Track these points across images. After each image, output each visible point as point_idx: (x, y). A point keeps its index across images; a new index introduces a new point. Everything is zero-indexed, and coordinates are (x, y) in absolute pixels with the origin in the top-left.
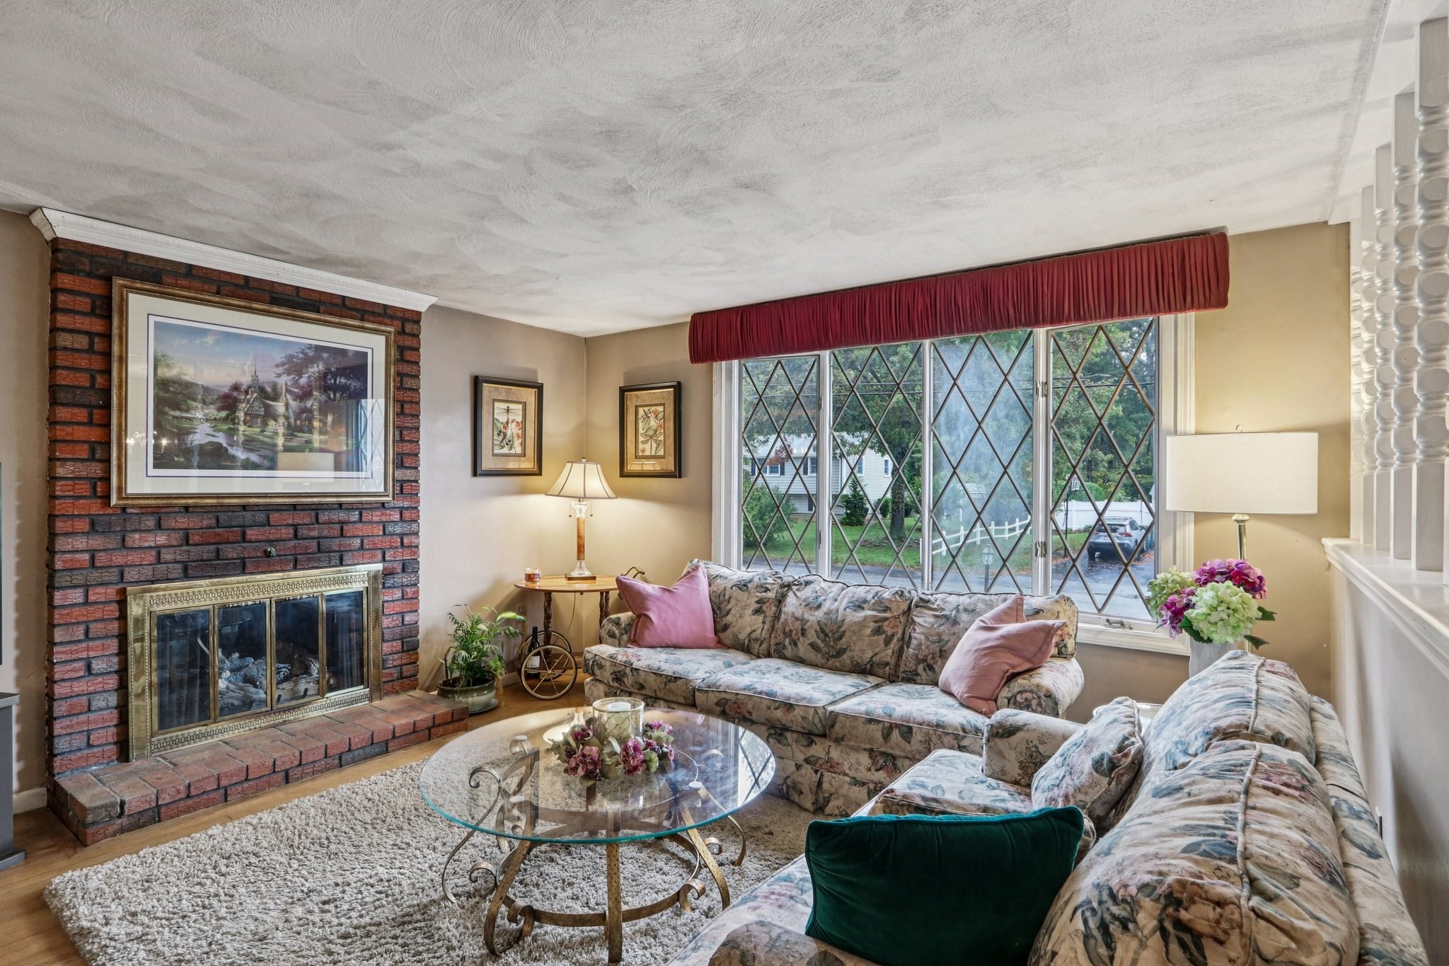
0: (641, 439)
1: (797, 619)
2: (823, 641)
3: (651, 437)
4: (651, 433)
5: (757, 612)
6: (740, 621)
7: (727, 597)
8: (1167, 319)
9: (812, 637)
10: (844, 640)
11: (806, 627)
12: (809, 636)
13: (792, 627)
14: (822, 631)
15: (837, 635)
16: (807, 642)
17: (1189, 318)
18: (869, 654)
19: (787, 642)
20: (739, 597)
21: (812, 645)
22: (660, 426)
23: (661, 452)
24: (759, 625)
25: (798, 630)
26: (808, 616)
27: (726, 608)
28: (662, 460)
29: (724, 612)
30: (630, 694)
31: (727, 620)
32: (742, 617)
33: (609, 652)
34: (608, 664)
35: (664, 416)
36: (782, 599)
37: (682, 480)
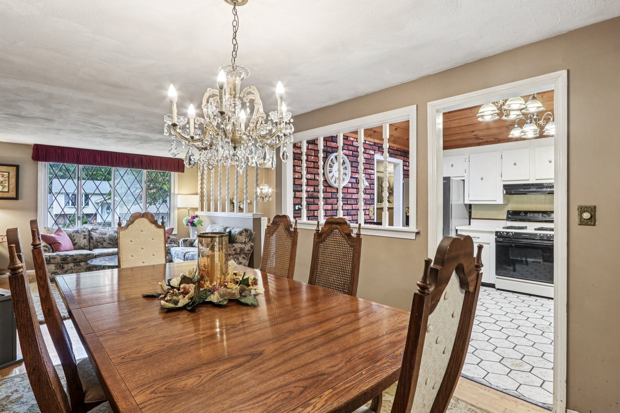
1: (101, 238)
2: (112, 241)
5: (84, 238)
6: (80, 242)
7: (72, 236)
8: (172, 173)
9: (108, 241)
11: (105, 239)
13: (99, 240)
14: (111, 239)
15: (115, 240)
16: (106, 243)
17: (176, 173)
19: (99, 244)
20: (77, 235)
21: (109, 243)
22: (6, 180)
23: (6, 190)
24: (86, 242)
25: (102, 240)
26: (104, 237)
27: (74, 238)
28: (7, 193)
29: (73, 240)
30: (67, 264)
31: (76, 241)
32: (80, 240)
33: (55, 254)
34: (58, 257)
35: (9, 177)
36: (90, 234)
37: (19, 201)
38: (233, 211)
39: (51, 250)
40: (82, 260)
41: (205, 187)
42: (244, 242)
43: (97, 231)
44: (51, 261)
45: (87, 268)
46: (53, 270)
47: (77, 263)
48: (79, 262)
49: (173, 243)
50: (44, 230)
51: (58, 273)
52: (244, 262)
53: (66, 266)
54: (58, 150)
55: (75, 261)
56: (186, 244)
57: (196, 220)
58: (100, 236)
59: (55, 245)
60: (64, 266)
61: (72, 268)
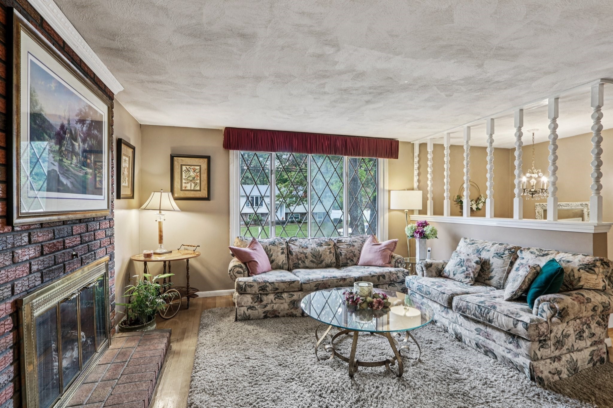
0: (184, 181)
1: (302, 253)
2: (315, 259)
3: (191, 181)
4: (191, 179)
5: (282, 253)
6: (278, 258)
7: (269, 249)
8: (381, 160)
9: (310, 258)
10: (322, 257)
11: (306, 255)
12: (309, 258)
13: (300, 256)
14: (314, 255)
15: (319, 256)
16: (309, 261)
18: (330, 261)
19: (300, 262)
20: (274, 249)
21: (312, 261)
22: (197, 176)
23: (198, 188)
24: (284, 258)
25: (303, 257)
26: (305, 251)
27: (271, 253)
28: (199, 192)
29: (270, 256)
30: (267, 295)
31: (273, 257)
32: (278, 256)
33: (250, 279)
34: (255, 284)
35: (200, 171)
36: (288, 247)
37: (211, 201)
38: (460, 213)
39: (246, 272)
40: (285, 291)
41: (429, 179)
42: (601, 288)
43: (297, 243)
44: (247, 290)
45: (291, 302)
46: (249, 304)
47: (278, 294)
48: (281, 293)
49: (399, 265)
50: (237, 240)
51: (255, 307)
52: (600, 333)
53: (264, 298)
54: (250, 133)
55: (276, 292)
56: (431, 271)
57: (427, 230)
58: (301, 250)
59: (250, 264)
60: (262, 299)
61: (272, 301)
